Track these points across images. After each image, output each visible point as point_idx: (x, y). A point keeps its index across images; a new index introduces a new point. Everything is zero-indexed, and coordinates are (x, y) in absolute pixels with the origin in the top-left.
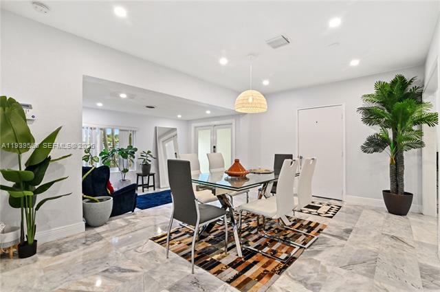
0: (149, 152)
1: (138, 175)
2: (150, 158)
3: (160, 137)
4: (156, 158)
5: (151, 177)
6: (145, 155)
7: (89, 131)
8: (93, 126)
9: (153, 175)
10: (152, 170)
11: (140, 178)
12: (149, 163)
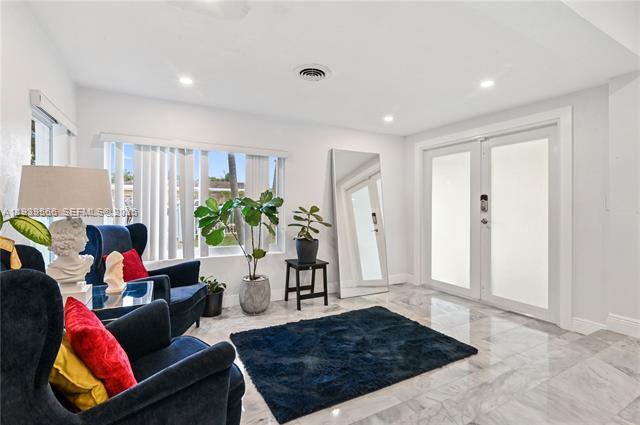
0: (314, 209)
1: (290, 264)
2: (316, 225)
3: (342, 180)
4: (331, 225)
5: (319, 272)
6: (304, 216)
7: (176, 154)
8: (185, 145)
9: (323, 266)
10: (322, 254)
11: (293, 271)
12: (314, 235)
